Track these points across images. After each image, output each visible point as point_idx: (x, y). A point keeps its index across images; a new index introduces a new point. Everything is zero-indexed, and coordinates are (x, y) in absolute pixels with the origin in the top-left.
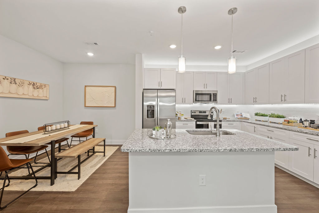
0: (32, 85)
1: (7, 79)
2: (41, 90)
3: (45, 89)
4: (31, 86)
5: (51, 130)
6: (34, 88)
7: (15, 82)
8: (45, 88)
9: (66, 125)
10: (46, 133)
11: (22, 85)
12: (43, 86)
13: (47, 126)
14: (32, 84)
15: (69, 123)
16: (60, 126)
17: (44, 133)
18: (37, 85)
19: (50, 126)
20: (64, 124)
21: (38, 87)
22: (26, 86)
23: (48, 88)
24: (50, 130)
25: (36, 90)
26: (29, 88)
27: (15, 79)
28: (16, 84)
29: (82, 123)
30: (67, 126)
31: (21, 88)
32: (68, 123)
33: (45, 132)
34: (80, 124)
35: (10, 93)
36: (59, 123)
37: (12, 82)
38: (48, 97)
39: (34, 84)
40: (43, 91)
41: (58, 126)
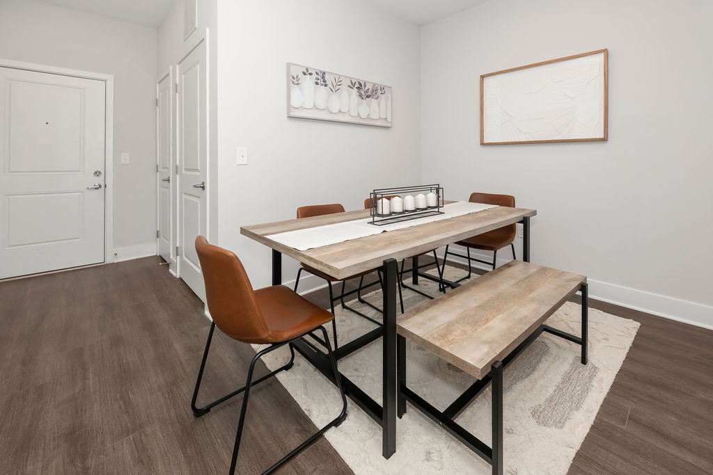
0: (358, 88)
1: (311, 74)
2: (373, 101)
3: (383, 98)
4: (355, 91)
5: (391, 214)
6: (361, 96)
7: (324, 81)
8: (383, 96)
9: (432, 198)
10: (376, 218)
11: (338, 87)
12: (379, 92)
13: (379, 199)
14: (357, 85)
15: (441, 194)
16: (415, 202)
17: (371, 219)
18: (366, 89)
19: (389, 198)
20: (425, 194)
21: (369, 93)
22: (344, 89)
23: (390, 96)
24: (386, 212)
25: (364, 101)
26: (350, 96)
27: (324, 73)
28: (326, 85)
29: (475, 198)
30: (433, 203)
31: (335, 97)
32: (438, 192)
33: (374, 216)
34: (470, 201)
35: (315, 108)
36: (414, 189)
37: (319, 81)
38: (389, 120)
39: (360, 85)
40: (379, 104)
41: (410, 202)
